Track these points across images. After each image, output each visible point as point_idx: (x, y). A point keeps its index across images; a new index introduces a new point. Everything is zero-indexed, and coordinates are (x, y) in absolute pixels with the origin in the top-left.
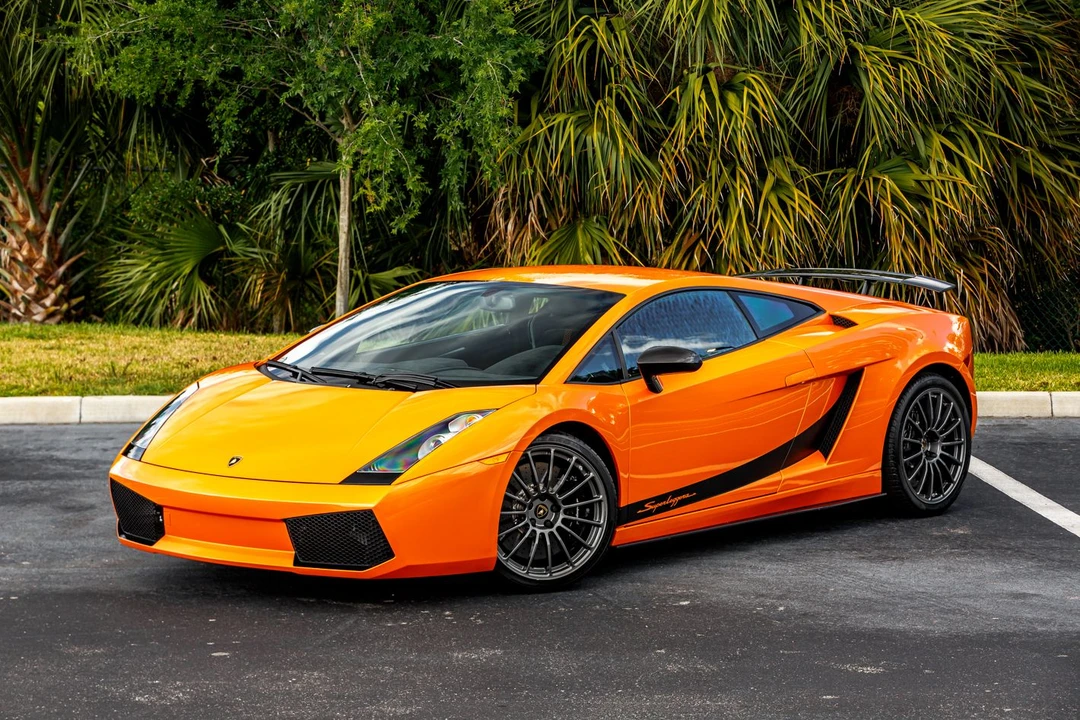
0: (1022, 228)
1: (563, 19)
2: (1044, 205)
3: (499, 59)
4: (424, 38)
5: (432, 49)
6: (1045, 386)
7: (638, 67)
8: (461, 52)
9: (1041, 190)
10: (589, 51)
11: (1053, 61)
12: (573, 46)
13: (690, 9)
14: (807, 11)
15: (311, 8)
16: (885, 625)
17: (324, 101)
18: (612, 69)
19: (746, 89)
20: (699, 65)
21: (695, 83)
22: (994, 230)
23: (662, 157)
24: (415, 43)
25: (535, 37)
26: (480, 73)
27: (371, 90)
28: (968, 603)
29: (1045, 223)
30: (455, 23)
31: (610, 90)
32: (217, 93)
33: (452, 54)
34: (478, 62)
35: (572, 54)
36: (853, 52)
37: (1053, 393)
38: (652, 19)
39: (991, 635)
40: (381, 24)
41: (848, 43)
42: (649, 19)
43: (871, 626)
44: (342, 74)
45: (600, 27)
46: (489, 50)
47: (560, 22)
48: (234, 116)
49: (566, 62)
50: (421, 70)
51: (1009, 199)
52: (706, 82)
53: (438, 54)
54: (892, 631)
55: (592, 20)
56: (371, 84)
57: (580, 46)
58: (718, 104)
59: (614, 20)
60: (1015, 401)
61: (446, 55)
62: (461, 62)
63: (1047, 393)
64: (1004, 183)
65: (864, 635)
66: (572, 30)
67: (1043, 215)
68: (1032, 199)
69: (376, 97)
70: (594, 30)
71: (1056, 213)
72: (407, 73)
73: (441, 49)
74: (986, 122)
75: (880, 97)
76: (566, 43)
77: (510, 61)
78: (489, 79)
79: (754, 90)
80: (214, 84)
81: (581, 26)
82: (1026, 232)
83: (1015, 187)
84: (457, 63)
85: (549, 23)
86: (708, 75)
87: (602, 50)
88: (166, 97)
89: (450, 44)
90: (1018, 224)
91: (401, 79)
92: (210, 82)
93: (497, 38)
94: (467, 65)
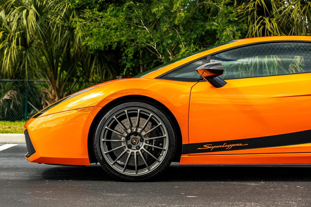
1: (253, 19)
3: (231, 28)
4: (203, 23)
5: (206, 27)
7: (281, 33)
8: (217, 27)
10: (263, 29)
12: (257, 27)
13: (302, 12)
15: (162, 11)
17: (165, 45)
23: (290, 68)
24: (200, 25)
25: (244, 24)
26: (225, 33)
27: (183, 41)
30: (214, 18)
32: (126, 46)
33: (213, 28)
34: (223, 30)
35: (257, 30)
38: (285, 19)
40: (187, 17)
42: (284, 19)
44: (173, 35)
45: (267, 20)
46: (228, 26)
47: (251, 20)
48: (132, 53)
49: (254, 32)
50: (201, 34)
53: (208, 28)
55: (264, 18)
56: (183, 39)
57: (259, 27)
59: (271, 19)
61: (211, 29)
62: (217, 30)
66: (256, 22)
69: (185, 43)
72: (196, 36)
73: (209, 26)
76: (254, 26)
77: (235, 30)
78: (228, 35)
80: (125, 43)
81: (260, 20)
84: (215, 31)
85: (248, 19)
87: (267, 30)
88: (108, 47)
89: (213, 24)
91: (194, 37)
92: (124, 41)
93: (230, 22)
94: (219, 31)
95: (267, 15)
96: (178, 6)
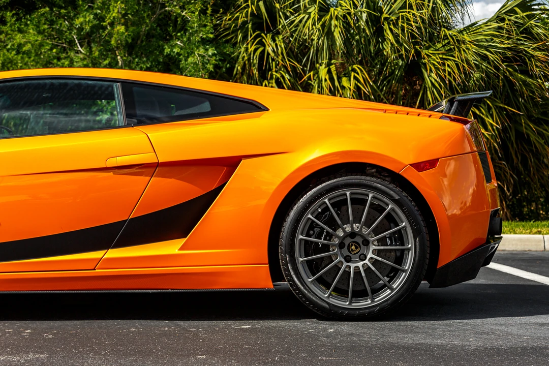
0: (517, 163)
2: (532, 151)
3: (202, 52)
4: (160, 43)
5: (164, 49)
6: (539, 233)
7: (289, 61)
8: (181, 49)
9: (529, 142)
10: (261, 53)
11: (536, 65)
12: (251, 50)
14: (391, 30)
15: (91, 22)
16: (423, 341)
18: (274, 63)
19: (353, 74)
20: (325, 61)
21: (323, 72)
22: (501, 164)
26: (190, 60)
28: (500, 328)
29: (532, 160)
30: (179, 34)
31: (272, 75)
33: (175, 50)
34: (190, 54)
35: (250, 55)
36: (418, 53)
37: (545, 236)
39: (524, 348)
41: (414, 48)
42: (295, 36)
43: (411, 341)
45: (268, 40)
46: (198, 47)
47: (243, 37)
49: (246, 59)
51: (510, 146)
52: (329, 72)
53: (168, 51)
54: (430, 345)
55: (263, 34)
57: (256, 50)
58: (337, 83)
59: (275, 37)
60: (520, 240)
61: (172, 52)
62: (181, 55)
63: (540, 236)
64: (507, 136)
65: (403, 348)
67: (530, 157)
68: (524, 148)
70: (264, 40)
71: (538, 155)
73: (169, 48)
74: (497, 99)
75: (433, 81)
77: (210, 54)
78: (196, 63)
79: (358, 74)
81: (255, 38)
82: (520, 165)
83: (513, 139)
84: (177, 56)
85: (237, 37)
86: (331, 67)
87: (268, 54)
89: (175, 45)
90: (515, 161)
93: (203, 41)
94: (184, 56)
95: (269, 31)
96: (114, 15)
